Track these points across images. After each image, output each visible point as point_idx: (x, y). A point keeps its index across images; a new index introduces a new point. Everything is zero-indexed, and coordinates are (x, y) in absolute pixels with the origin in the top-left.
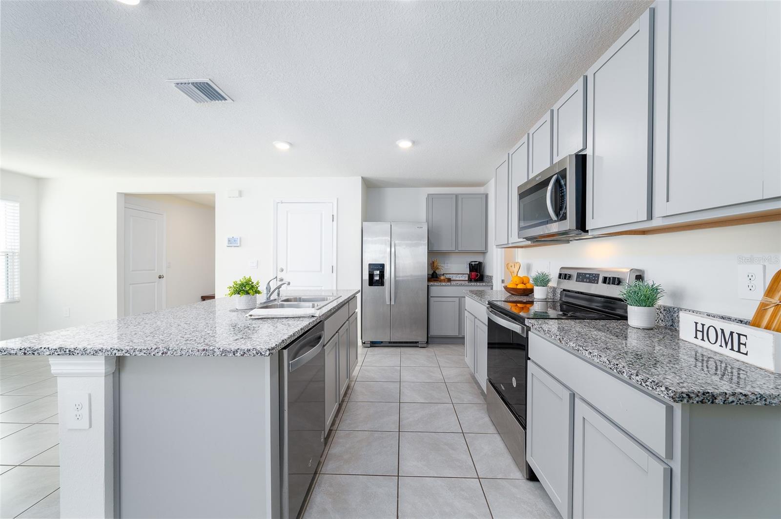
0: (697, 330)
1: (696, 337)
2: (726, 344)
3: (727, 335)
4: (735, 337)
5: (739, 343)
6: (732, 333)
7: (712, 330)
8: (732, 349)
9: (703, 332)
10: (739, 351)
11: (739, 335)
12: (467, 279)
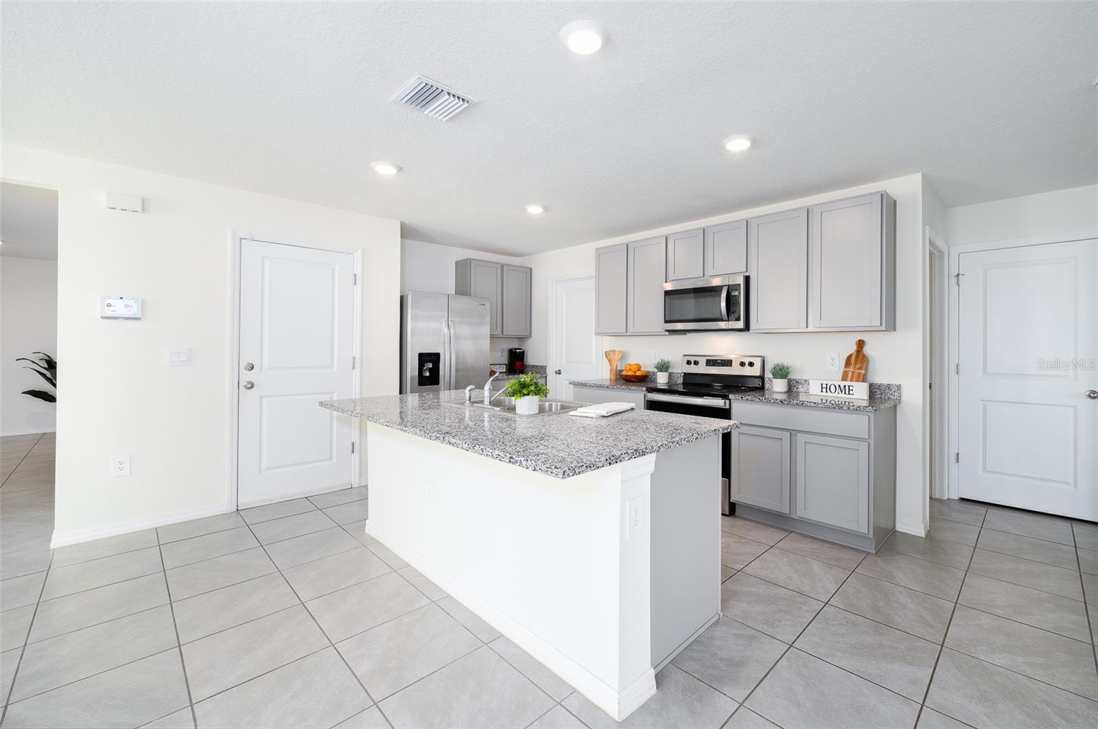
0: (822, 388)
1: (822, 391)
2: (842, 392)
3: (842, 387)
4: (847, 388)
5: (849, 390)
6: (845, 386)
7: (833, 387)
8: (845, 393)
9: (826, 388)
10: (849, 394)
11: (849, 386)
12: (504, 371)
